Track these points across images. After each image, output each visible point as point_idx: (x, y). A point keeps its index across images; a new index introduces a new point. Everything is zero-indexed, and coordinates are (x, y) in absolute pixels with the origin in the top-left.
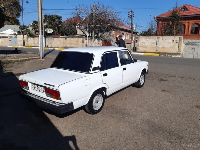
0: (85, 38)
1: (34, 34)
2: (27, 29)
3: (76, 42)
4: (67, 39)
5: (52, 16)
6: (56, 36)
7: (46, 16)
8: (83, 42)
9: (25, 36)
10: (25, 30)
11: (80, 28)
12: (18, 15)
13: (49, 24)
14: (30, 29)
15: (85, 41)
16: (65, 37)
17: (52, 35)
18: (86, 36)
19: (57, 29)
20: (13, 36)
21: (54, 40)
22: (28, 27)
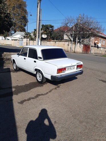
0: (70, 42)
1: (34, 38)
2: (30, 35)
3: (63, 45)
4: (57, 42)
5: (47, 25)
6: (49, 40)
7: (43, 26)
8: (68, 45)
9: (28, 39)
10: (28, 35)
11: (67, 35)
12: (25, 25)
13: (45, 31)
14: (32, 34)
15: (70, 44)
16: (55, 41)
17: (46, 39)
18: (71, 41)
19: (50, 35)
20: (21, 39)
21: (47, 43)
22: (30, 33)
